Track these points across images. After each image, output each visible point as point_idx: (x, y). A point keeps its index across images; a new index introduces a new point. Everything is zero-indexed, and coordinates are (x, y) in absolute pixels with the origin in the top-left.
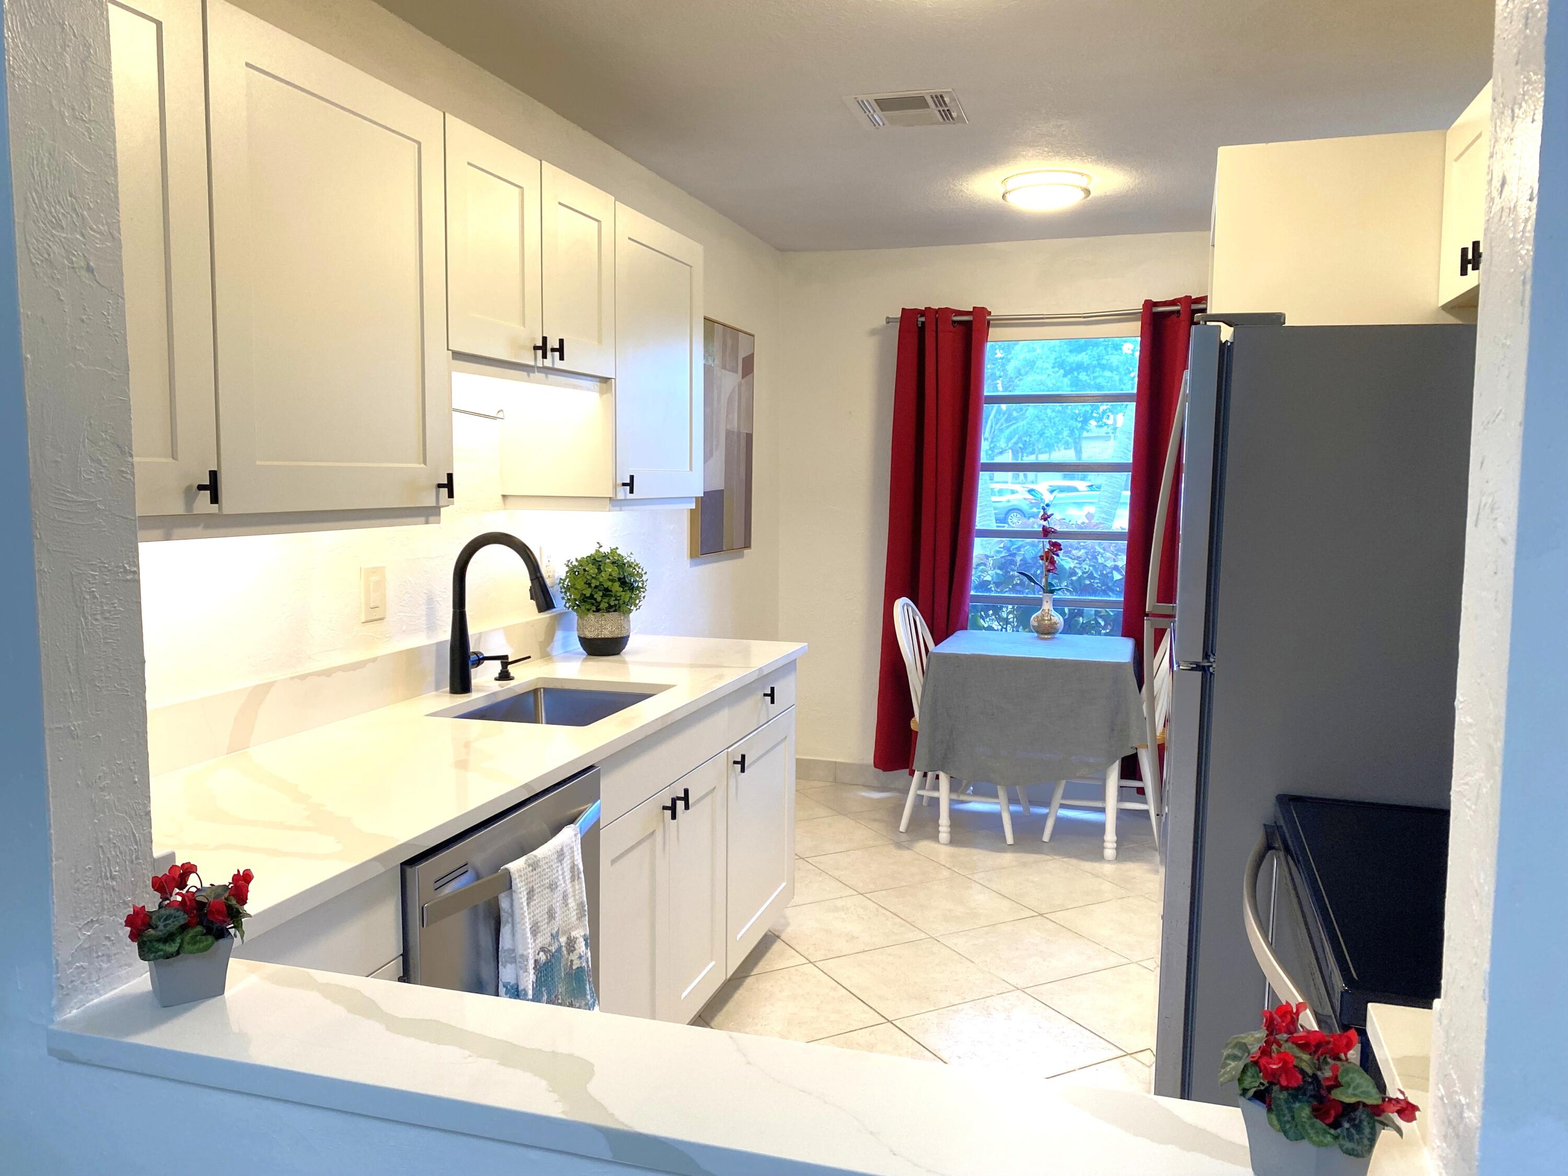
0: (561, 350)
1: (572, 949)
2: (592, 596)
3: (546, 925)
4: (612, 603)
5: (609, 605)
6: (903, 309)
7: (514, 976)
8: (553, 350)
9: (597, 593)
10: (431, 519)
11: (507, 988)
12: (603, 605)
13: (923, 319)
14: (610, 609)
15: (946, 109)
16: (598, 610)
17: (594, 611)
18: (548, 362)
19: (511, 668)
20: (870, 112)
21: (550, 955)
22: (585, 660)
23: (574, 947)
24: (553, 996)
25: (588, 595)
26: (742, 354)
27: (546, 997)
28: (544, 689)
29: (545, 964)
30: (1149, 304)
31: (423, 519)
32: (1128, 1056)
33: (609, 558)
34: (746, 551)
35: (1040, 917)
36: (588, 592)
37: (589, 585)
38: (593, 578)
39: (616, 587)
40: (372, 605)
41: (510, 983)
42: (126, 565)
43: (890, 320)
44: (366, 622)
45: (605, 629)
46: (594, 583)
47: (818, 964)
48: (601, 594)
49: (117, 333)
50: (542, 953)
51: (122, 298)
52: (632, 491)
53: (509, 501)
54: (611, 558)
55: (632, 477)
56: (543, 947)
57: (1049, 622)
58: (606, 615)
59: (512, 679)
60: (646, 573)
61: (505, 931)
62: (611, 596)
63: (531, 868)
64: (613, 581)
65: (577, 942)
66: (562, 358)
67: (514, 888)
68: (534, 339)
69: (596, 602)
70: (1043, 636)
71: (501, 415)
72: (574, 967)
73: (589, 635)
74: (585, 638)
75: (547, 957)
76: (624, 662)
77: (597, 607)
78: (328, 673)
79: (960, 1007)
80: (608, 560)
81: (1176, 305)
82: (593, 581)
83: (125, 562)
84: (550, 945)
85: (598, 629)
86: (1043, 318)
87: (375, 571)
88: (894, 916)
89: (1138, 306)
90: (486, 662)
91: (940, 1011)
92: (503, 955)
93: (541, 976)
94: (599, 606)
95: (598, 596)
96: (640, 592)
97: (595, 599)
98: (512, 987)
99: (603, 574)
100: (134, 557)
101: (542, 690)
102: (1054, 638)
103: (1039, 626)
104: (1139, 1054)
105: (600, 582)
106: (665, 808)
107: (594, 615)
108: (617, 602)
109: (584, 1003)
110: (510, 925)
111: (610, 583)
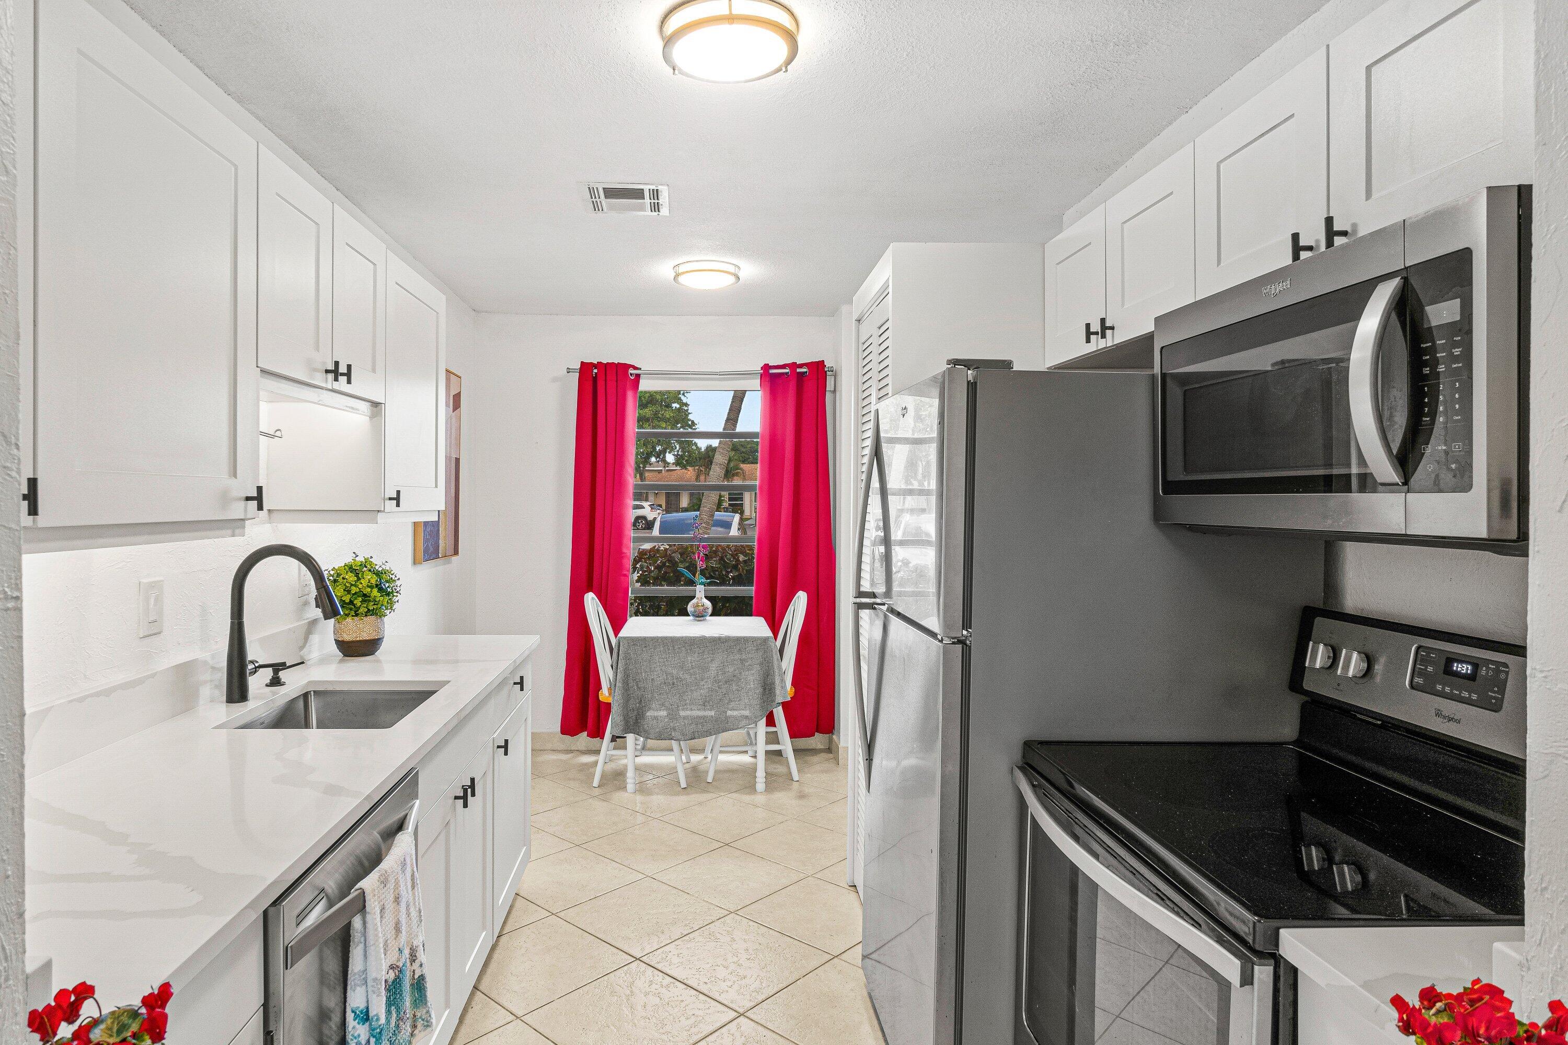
0: (348, 375)
1: (415, 958)
2: (351, 602)
3: (394, 941)
4: (371, 608)
5: (369, 610)
6: (582, 363)
7: (365, 1000)
8: (342, 374)
9: (356, 599)
10: (237, 531)
11: (356, 1013)
12: (363, 610)
13: (595, 371)
14: (369, 612)
15: (656, 201)
16: (357, 615)
17: (353, 616)
18: (336, 385)
19: (282, 674)
20: (595, 198)
21: (398, 971)
22: (341, 661)
23: (416, 956)
24: (402, 1013)
25: (347, 601)
26: (453, 393)
27: (395, 1015)
28: (314, 692)
29: (393, 982)
30: (766, 367)
31: (229, 532)
32: (836, 959)
33: (366, 567)
34: (454, 558)
35: (727, 847)
36: (347, 599)
37: (349, 592)
38: (352, 585)
39: (375, 592)
40: (151, 619)
41: (358, 1007)
42: (7, 589)
43: (570, 370)
44: (145, 637)
45: (362, 631)
46: (354, 590)
47: (560, 915)
48: (360, 599)
49: (7, 292)
50: (391, 971)
51: (14, 248)
52: (398, 505)
53: (274, 515)
54: (368, 566)
55: (398, 492)
56: (391, 965)
57: (702, 608)
58: (365, 619)
59: (284, 685)
60: (399, 579)
61: (356, 954)
62: (370, 601)
63: (382, 885)
64: (371, 587)
65: (418, 950)
66: (349, 382)
67: (368, 908)
68: (324, 363)
69: (355, 607)
70: (697, 619)
71: (278, 434)
72: (416, 977)
73: (347, 638)
74: (343, 641)
75: (395, 974)
76: (378, 661)
77: (355, 612)
78: (107, 692)
79: (691, 936)
80: (365, 568)
81: (785, 368)
82: (353, 588)
83: (6, 585)
84: (398, 960)
85: (356, 632)
86: (689, 374)
87: (152, 585)
88: (611, 862)
89: (758, 368)
90: (261, 669)
91: (676, 943)
92: (352, 978)
93: (390, 996)
94: (358, 611)
95: (358, 602)
96: (394, 596)
97: (354, 605)
98: (361, 1012)
99: (362, 581)
100: (17, 579)
101: (312, 692)
102: (705, 619)
103: (695, 611)
104: (843, 955)
105: (359, 589)
106: (456, 798)
107: (353, 619)
108: (375, 607)
109: (425, 1011)
110: (361, 946)
111: (369, 590)
